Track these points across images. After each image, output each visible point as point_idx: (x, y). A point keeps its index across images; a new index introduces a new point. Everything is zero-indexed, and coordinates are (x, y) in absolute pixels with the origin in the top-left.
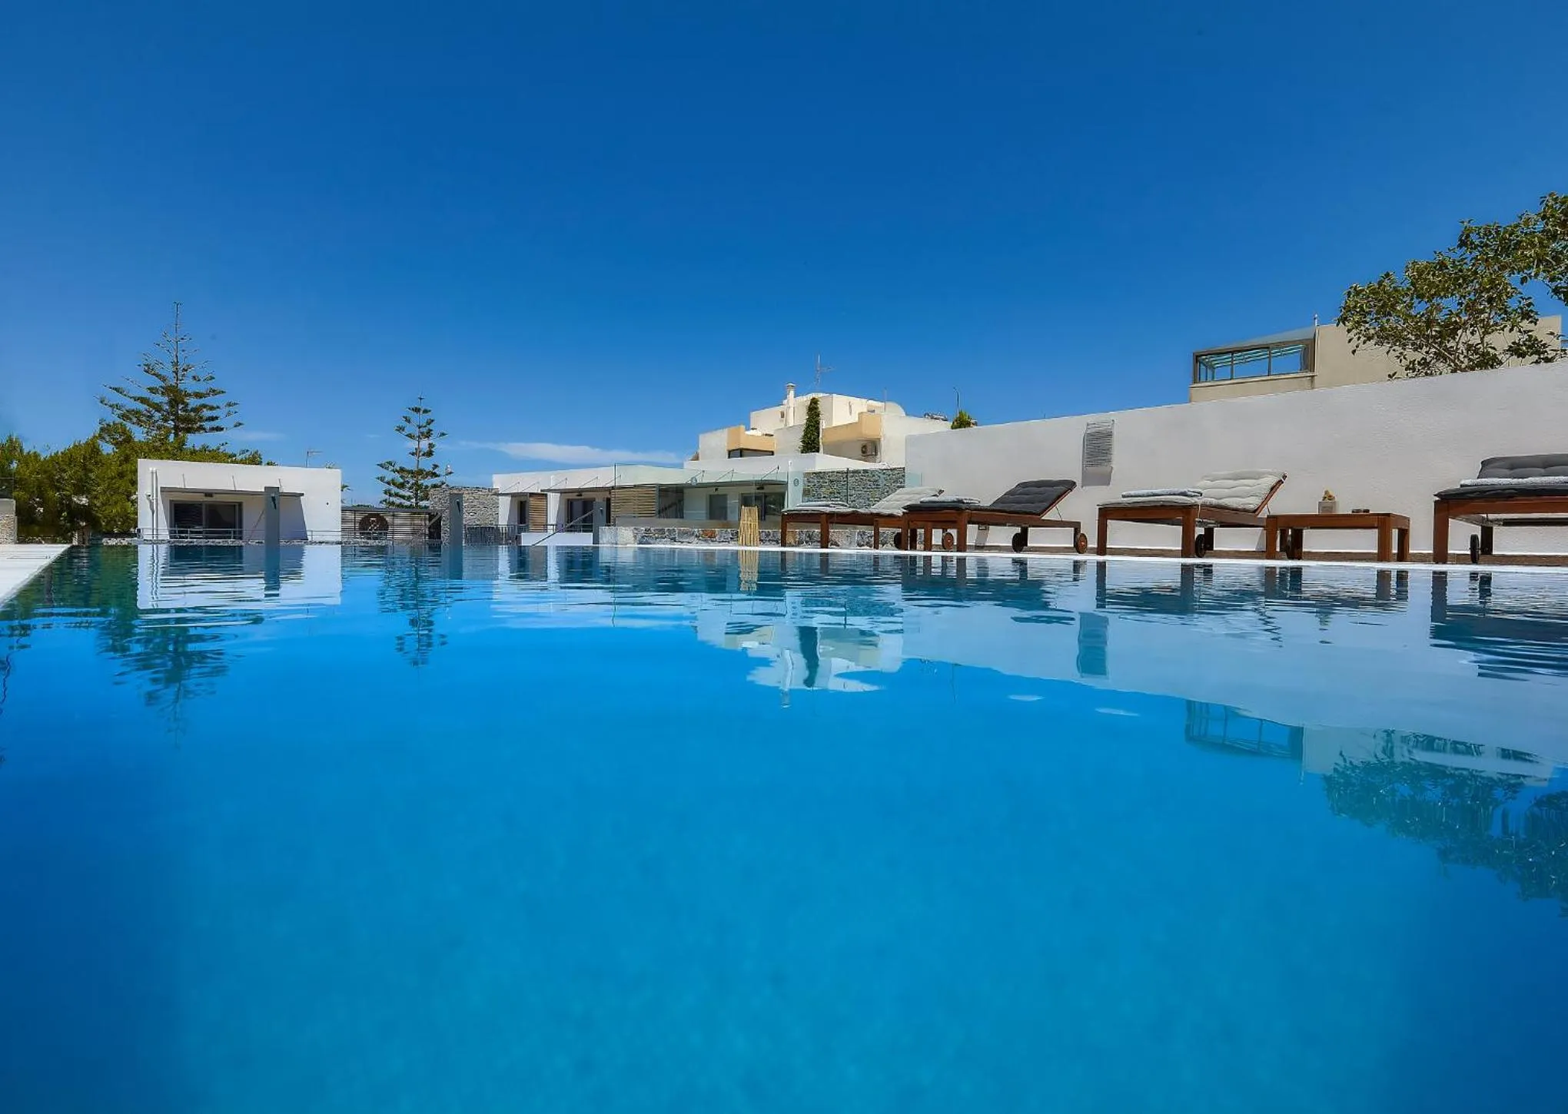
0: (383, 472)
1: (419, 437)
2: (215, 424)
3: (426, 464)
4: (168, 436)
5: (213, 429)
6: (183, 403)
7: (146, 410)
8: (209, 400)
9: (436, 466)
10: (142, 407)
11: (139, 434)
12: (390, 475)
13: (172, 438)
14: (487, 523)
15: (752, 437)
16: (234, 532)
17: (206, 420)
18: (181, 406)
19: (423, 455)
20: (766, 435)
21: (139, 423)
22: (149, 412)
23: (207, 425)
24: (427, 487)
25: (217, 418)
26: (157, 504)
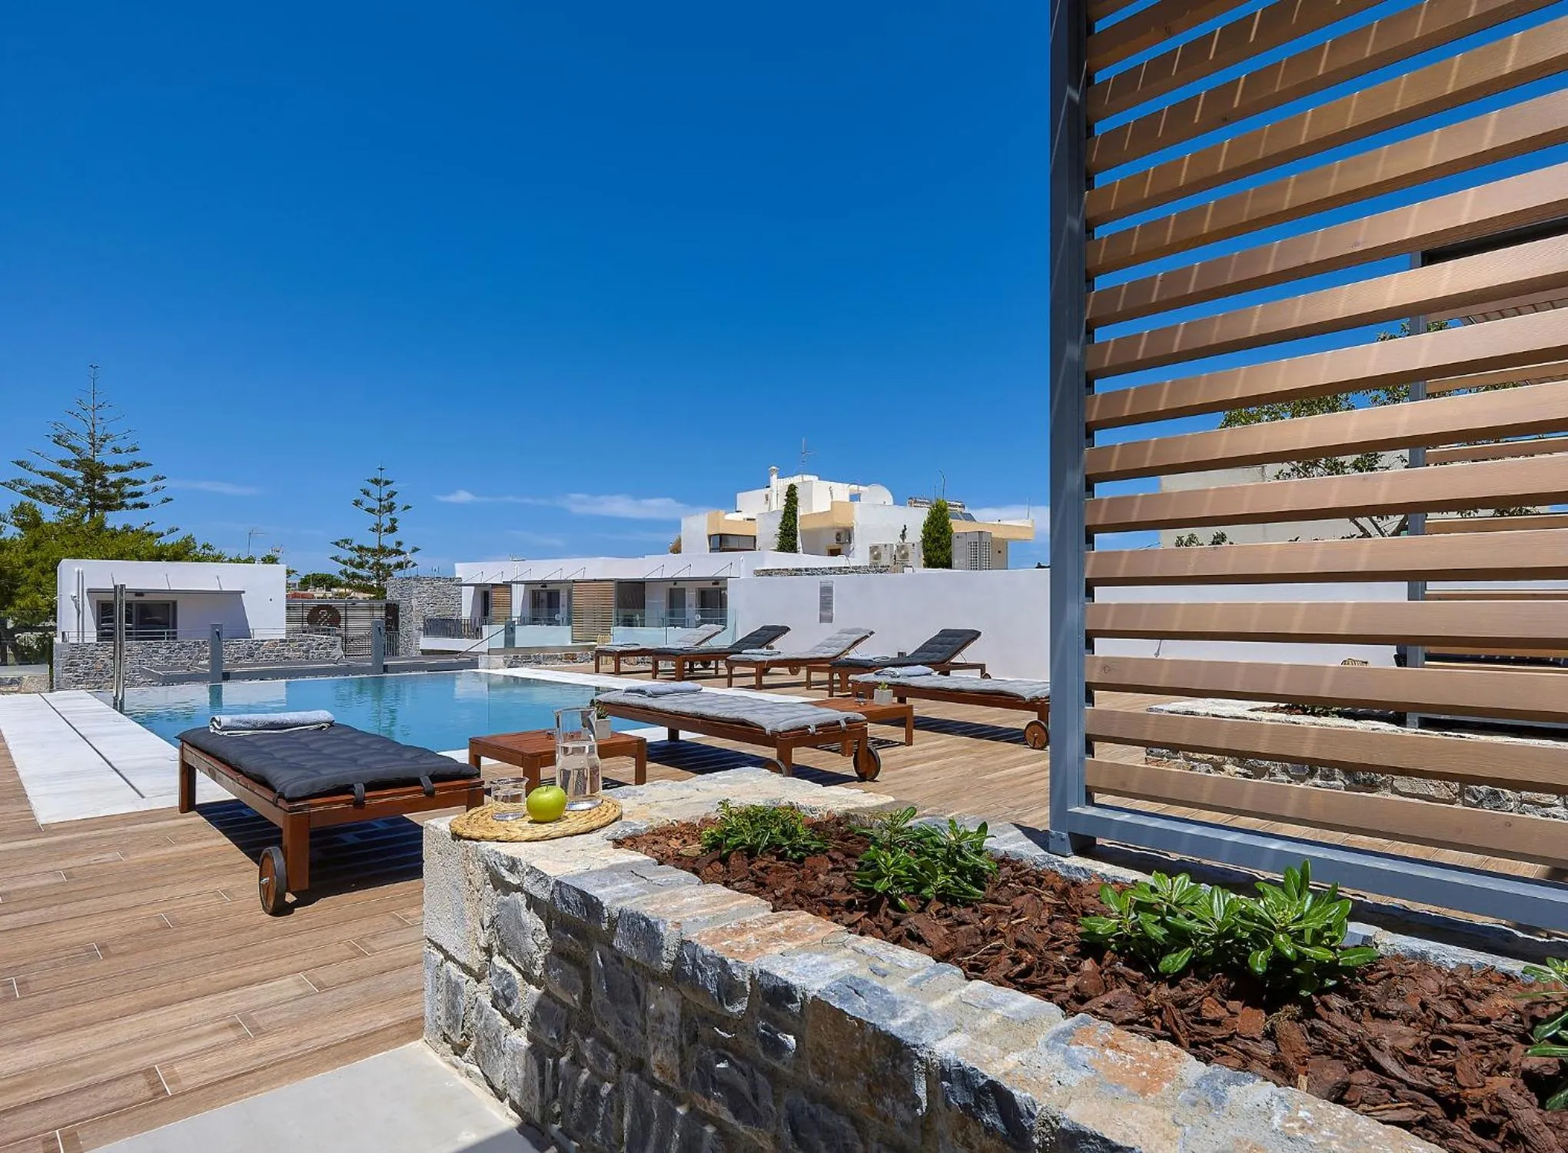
0: (338, 551)
1: (379, 511)
2: (138, 500)
3: (389, 541)
4: (83, 517)
5: (136, 506)
6: (102, 478)
7: (57, 486)
8: (134, 474)
9: (399, 544)
10: (52, 483)
11: (49, 514)
12: (347, 554)
13: (87, 519)
14: (448, 614)
15: (732, 521)
16: (168, 633)
17: (129, 496)
18: (98, 482)
19: (385, 531)
20: (748, 520)
21: (48, 500)
22: (61, 489)
23: (129, 501)
24: (389, 566)
25: (141, 494)
26: (83, 605)
